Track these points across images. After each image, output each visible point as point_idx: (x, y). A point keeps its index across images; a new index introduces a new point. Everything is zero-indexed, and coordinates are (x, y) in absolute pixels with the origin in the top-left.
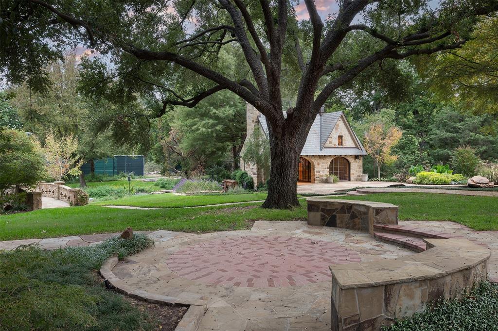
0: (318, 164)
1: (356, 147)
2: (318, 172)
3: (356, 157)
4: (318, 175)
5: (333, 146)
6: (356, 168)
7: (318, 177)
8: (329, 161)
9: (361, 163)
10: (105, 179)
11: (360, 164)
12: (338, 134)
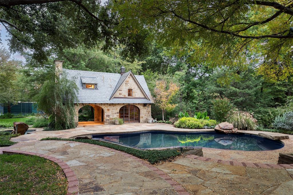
0: (108, 110)
1: (145, 98)
2: (108, 116)
3: (145, 105)
4: (108, 118)
5: (123, 97)
6: (145, 113)
7: (108, 120)
8: (119, 108)
9: (150, 109)
10: (13, 117)
11: (148, 110)
12: (128, 88)
